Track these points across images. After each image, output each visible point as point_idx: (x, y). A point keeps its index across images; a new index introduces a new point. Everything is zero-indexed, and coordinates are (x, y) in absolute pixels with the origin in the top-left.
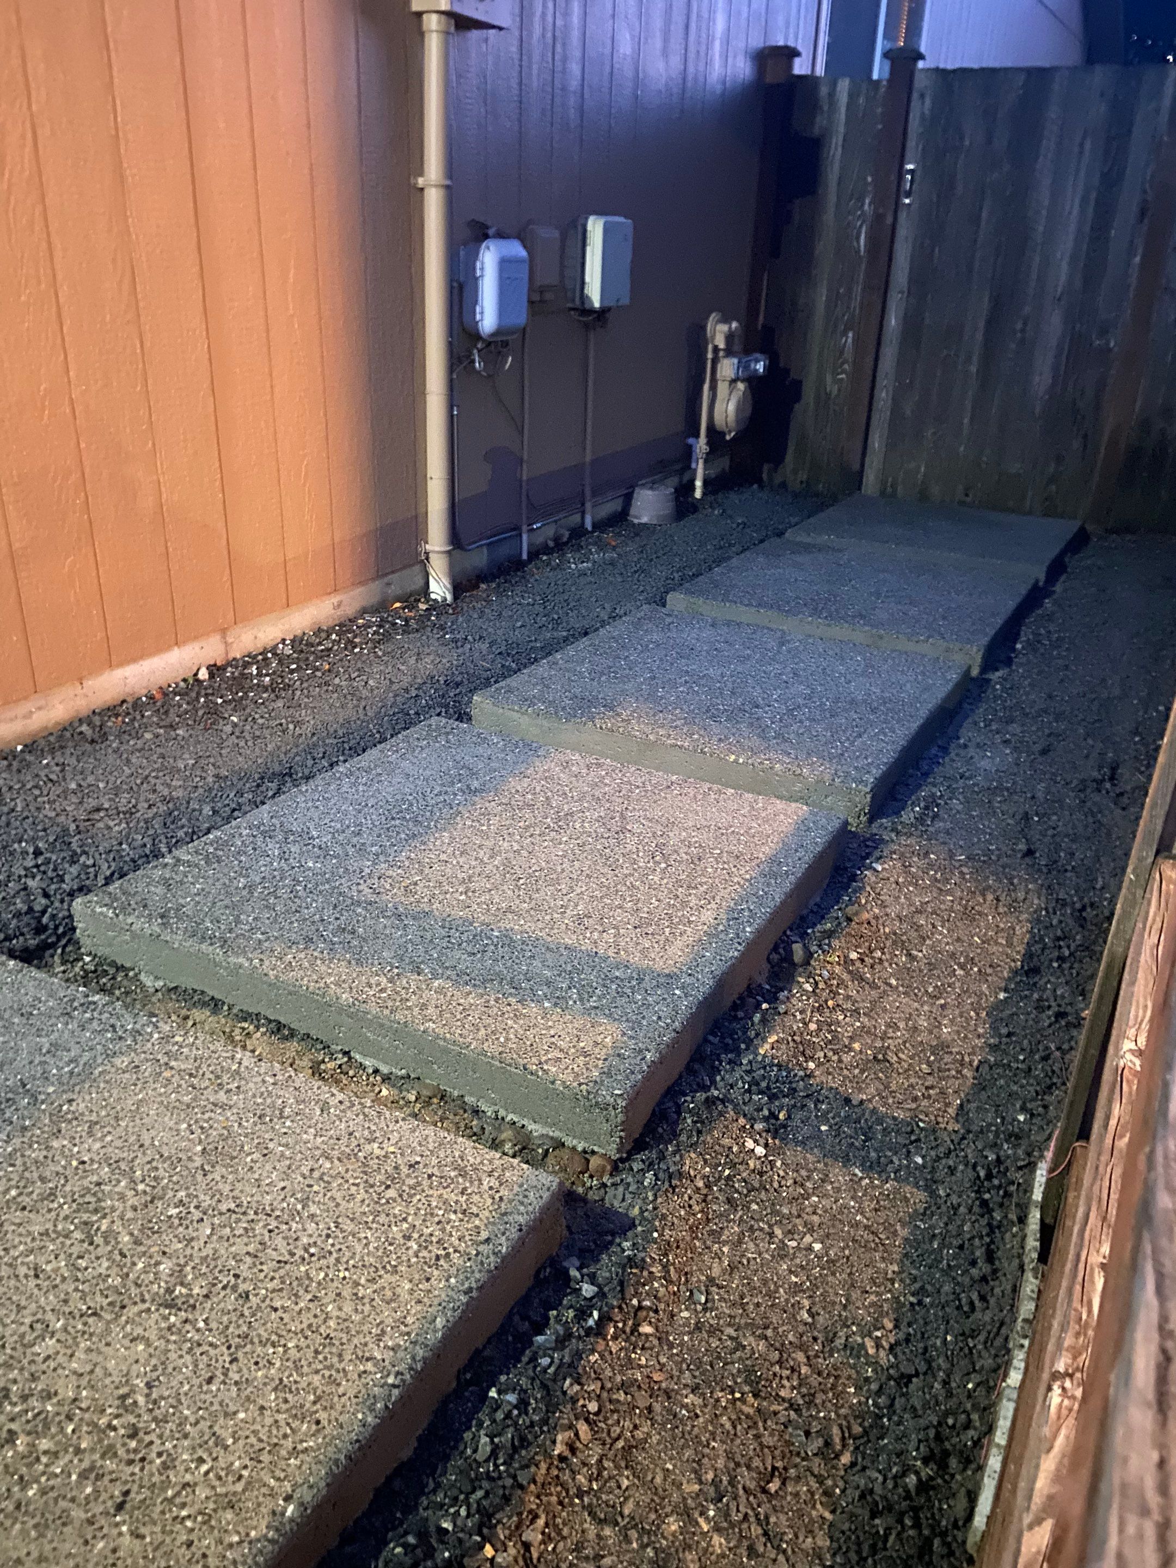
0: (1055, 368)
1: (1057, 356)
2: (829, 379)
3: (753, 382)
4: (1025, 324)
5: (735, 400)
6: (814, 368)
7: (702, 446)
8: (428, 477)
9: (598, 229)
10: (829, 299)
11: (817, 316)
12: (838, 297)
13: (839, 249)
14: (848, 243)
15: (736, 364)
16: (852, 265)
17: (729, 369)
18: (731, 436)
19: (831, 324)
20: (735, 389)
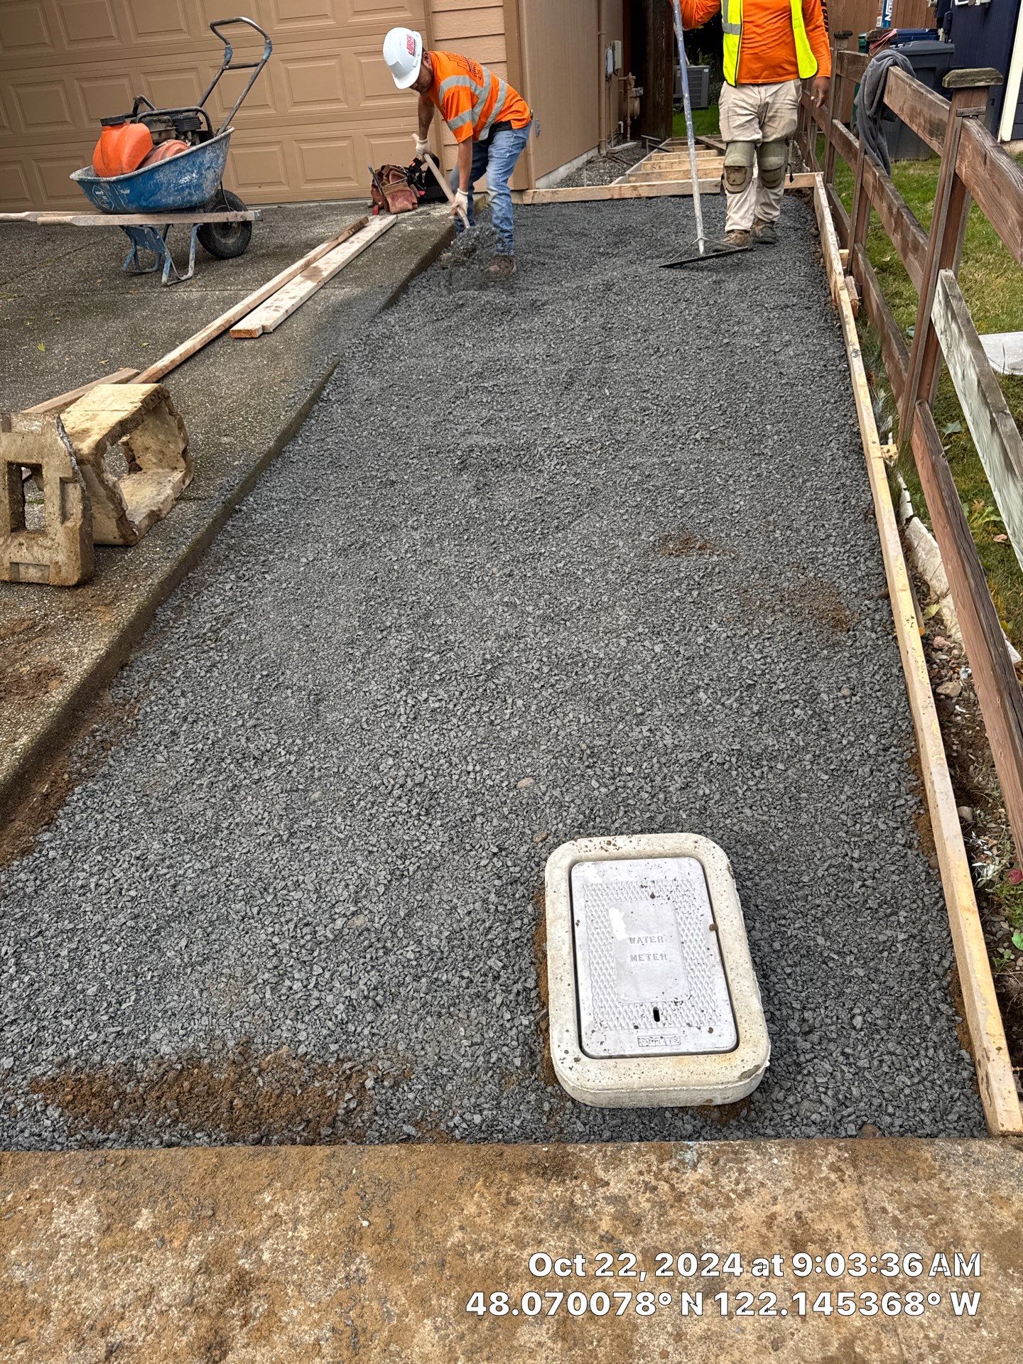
2: (658, 97)
5: (637, 104)
6: (651, 93)
7: (629, 121)
8: (600, 119)
9: (619, 44)
10: (654, 67)
11: (650, 74)
12: (657, 66)
13: (656, 49)
14: (658, 46)
15: (636, 91)
16: (661, 54)
17: (634, 93)
18: (635, 118)
19: (656, 76)
20: (636, 100)
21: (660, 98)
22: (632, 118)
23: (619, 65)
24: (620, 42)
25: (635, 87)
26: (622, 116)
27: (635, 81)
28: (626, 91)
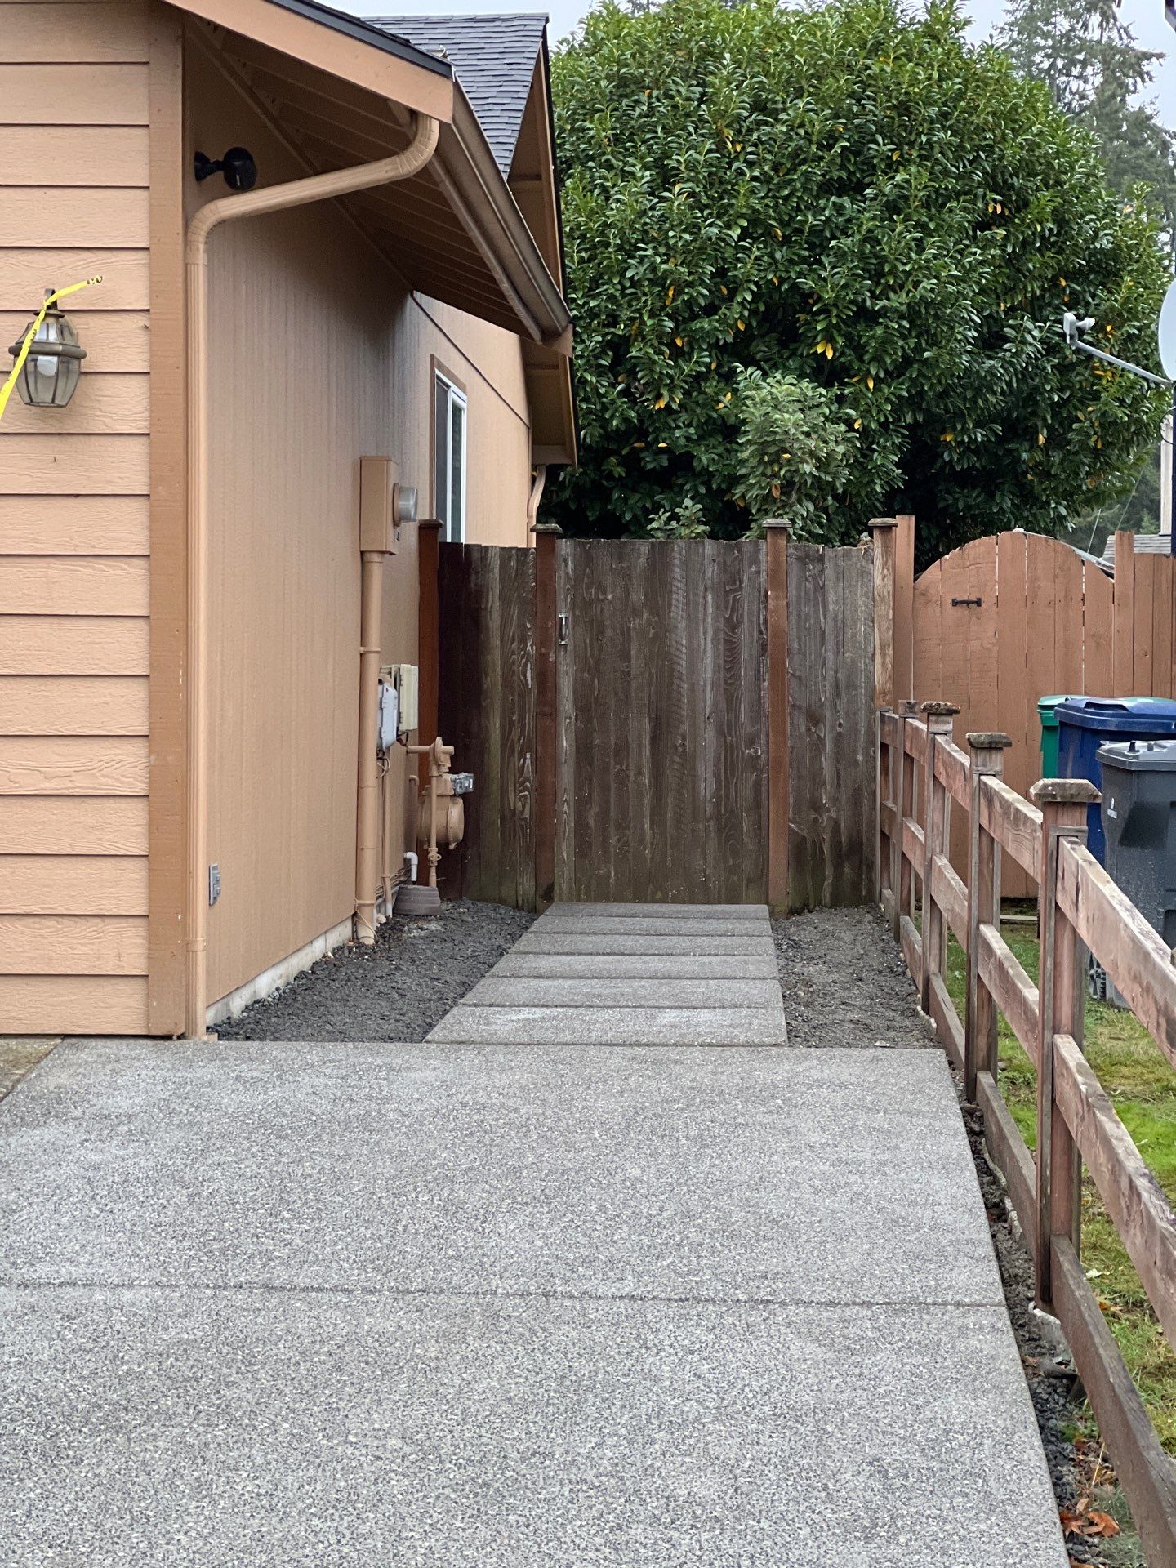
0: (717, 775)
1: (717, 765)
2: (512, 798)
3: (467, 797)
4: (684, 739)
5: (456, 812)
6: (495, 787)
7: (434, 854)
8: (359, 850)
9: (411, 674)
10: (503, 726)
11: (492, 741)
12: (512, 723)
13: (507, 683)
14: (515, 678)
15: (454, 781)
16: (522, 696)
17: (450, 785)
18: (452, 847)
19: (507, 748)
20: (455, 803)
21: (520, 802)
22: (443, 846)
23: (411, 722)
24: (415, 669)
25: (452, 771)
26: (414, 839)
27: (453, 758)
28: (425, 780)
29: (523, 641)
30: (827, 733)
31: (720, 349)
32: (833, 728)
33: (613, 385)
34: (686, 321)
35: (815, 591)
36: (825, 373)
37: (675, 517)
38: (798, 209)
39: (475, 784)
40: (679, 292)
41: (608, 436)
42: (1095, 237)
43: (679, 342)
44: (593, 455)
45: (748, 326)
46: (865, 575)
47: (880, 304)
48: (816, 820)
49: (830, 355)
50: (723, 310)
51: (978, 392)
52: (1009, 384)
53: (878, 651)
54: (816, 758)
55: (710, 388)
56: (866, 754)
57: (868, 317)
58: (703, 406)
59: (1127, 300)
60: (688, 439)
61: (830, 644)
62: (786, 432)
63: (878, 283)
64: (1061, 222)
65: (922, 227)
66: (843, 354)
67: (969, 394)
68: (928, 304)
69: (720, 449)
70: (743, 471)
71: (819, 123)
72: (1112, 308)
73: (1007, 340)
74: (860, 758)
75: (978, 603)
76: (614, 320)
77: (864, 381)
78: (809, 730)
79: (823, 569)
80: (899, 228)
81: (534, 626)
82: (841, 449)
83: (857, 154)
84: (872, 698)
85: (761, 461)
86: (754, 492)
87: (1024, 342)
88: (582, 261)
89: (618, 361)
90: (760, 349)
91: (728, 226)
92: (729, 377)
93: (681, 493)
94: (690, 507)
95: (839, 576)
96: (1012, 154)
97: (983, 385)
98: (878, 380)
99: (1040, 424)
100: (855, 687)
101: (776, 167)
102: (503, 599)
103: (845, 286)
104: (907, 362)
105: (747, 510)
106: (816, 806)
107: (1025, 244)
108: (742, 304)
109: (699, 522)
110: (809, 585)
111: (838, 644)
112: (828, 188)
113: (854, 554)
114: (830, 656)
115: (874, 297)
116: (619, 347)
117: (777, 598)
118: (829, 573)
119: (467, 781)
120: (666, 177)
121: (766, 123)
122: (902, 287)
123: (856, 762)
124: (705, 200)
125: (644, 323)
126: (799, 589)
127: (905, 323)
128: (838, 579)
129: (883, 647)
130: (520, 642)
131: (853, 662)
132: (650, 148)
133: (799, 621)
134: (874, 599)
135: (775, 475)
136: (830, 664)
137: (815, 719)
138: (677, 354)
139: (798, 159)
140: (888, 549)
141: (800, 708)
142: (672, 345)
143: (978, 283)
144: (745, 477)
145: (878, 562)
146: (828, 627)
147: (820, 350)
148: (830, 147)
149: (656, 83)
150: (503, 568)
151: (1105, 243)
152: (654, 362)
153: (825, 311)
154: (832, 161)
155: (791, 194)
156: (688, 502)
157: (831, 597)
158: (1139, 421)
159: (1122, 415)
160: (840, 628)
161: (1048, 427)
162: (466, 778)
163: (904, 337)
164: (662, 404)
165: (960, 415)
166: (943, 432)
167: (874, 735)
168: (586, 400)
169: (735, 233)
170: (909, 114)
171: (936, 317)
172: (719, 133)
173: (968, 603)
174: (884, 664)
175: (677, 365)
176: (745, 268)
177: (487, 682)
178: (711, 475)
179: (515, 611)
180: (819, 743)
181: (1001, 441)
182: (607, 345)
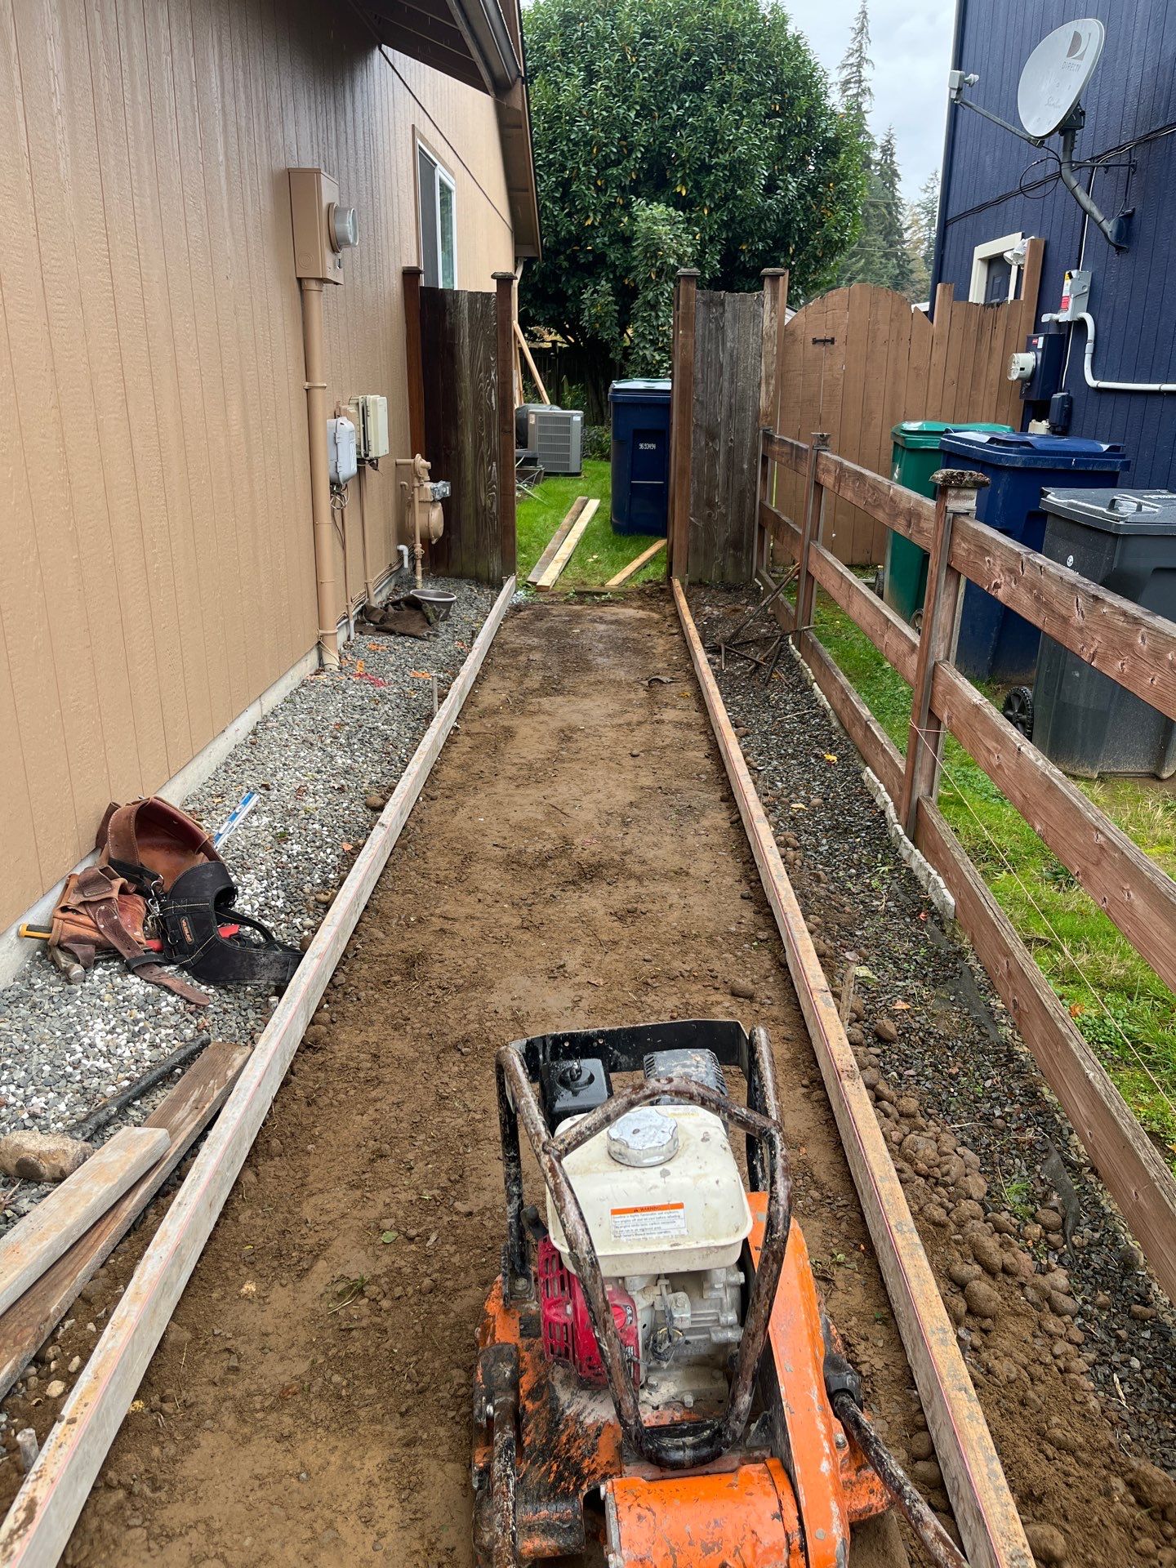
2: (483, 497)
3: (445, 501)
5: (436, 516)
6: (469, 491)
7: (419, 549)
9: (377, 405)
10: (474, 440)
11: (467, 452)
12: (481, 438)
13: (477, 406)
14: (483, 402)
15: (433, 490)
16: (489, 416)
17: (430, 493)
18: (434, 542)
19: (478, 457)
20: (434, 507)
21: (489, 500)
23: (380, 446)
24: (384, 399)
25: (432, 480)
26: (403, 534)
27: (430, 472)
28: (411, 488)
29: (488, 371)
30: (721, 447)
31: (622, 189)
32: (726, 442)
33: (563, 209)
34: (605, 168)
35: (717, 330)
36: (679, 203)
37: (595, 291)
38: (667, 100)
39: (452, 490)
40: (599, 150)
41: (558, 242)
42: (825, 130)
43: (599, 183)
44: (551, 253)
45: (638, 176)
46: (756, 317)
47: (714, 161)
48: (710, 515)
49: (684, 193)
50: (625, 162)
51: (762, 220)
52: (778, 215)
53: (763, 381)
54: (712, 466)
55: (616, 213)
56: (750, 463)
57: (706, 169)
58: (612, 224)
59: (842, 168)
60: (604, 244)
61: (726, 376)
62: (660, 238)
63: (712, 148)
64: (810, 119)
65: (740, 113)
66: (691, 192)
67: (757, 221)
68: (741, 161)
69: (621, 251)
70: (635, 263)
71: (682, 45)
72: (834, 172)
73: (779, 188)
74: (745, 466)
75: (832, 341)
76: (563, 168)
77: (702, 210)
78: (707, 444)
79: (724, 312)
80: (726, 113)
81: (497, 360)
82: (690, 250)
83: (702, 66)
84: (757, 418)
85: (645, 256)
86: (641, 276)
87: (787, 189)
88: (544, 129)
89: (565, 194)
90: (643, 189)
91: (629, 110)
92: (627, 206)
93: (599, 277)
94: (604, 285)
95: (736, 318)
96: (788, 73)
97: (763, 215)
98: (711, 210)
99: (791, 241)
100: (744, 410)
101: (656, 71)
102: (473, 337)
103: (695, 148)
104: (726, 199)
105: (636, 288)
106: (710, 504)
107: (790, 131)
108: (635, 160)
109: (609, 295)
110: (713, 326)
111: (732, 375)
112: (686, 87)
113: (749, 298)
114: (726, 384)
115: (711, 157)
116: (565, 184)
117: (685, 336)
118: (728, 315)
119: (443, 488)
120: (591, 76)
121: (650, 44)
122: (726, 150)
123: (742, 469)
124: (614, 92)
125: (579, 169)
126: (704, 326)
127: (727, 173)
128: (734, 319)
129: (768, 377)
130: (486, 373)
131: (744, 389)
132: (583, 58)
133: (703, 356)
134: (762, 338)
135: (653, 265)
136: (725, 391)
137: (712, 436)
138: (599, 189)
139: (668, 66)
140: (775, 298)
141: (701, 427)
142: (595, 185)
143: (767, 150)
144: (636, 267)
145: (768, 307)
146: (724, 358)
147: (678, 190)
148: (687, 60)
149: (586, 19)
150: (472, 309)
151: (830, 134)
152: (585, 195)
153: (682, 165)
154: (688, 70)
155: (664, 89)
156: (603, 282)
157: (730, 334)
158: (843, 241)
159: (836, 236)
160: (734, 362)
161: (796, 243)
162: (444, 486)
163: (726, 182)
164: (589, 222)
165: (751, 234)
166: (741, 244)
167: (757, 448)
168: (547, 218)
169: (632, 114)
170: (733, 41)
171: (745, 171)
172: (623, 49)
173: (825, 341)
174: (767, 392)
175: (598, 198)
176: (638, 136)
177: (462, 405)
178: (616, 266)
179: (481, 348)
180: (717, 453)
181: (771, 250)
182: (558, 184)
